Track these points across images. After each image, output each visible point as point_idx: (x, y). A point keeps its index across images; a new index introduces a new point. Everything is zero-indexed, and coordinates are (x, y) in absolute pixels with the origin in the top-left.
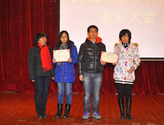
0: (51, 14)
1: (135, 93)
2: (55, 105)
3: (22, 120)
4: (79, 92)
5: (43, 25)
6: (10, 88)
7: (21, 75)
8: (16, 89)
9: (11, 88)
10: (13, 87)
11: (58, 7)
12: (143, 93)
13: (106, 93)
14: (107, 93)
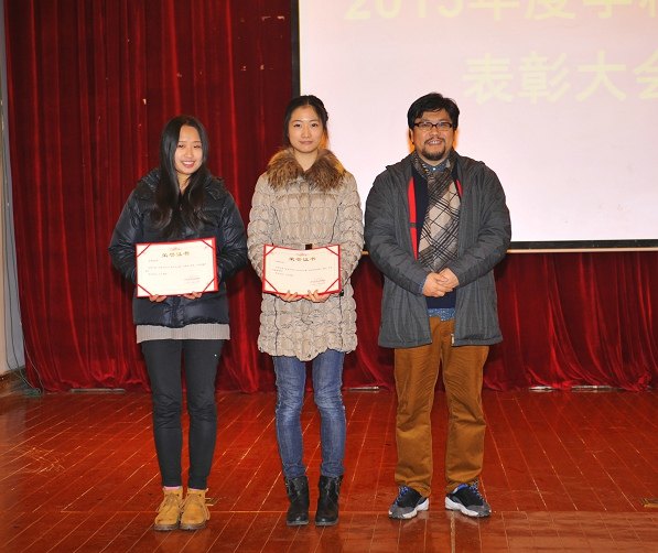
0: (262, 68)
1: (609, 384)
4: (384, 384)
5: (233, 115)
6: (100, 373)
8: (128, 379)
9: (104, 372)
10: (114, 368)
11: (293, 40)
12: (641, 381)
13: (494, 387)
14: (499, 387)
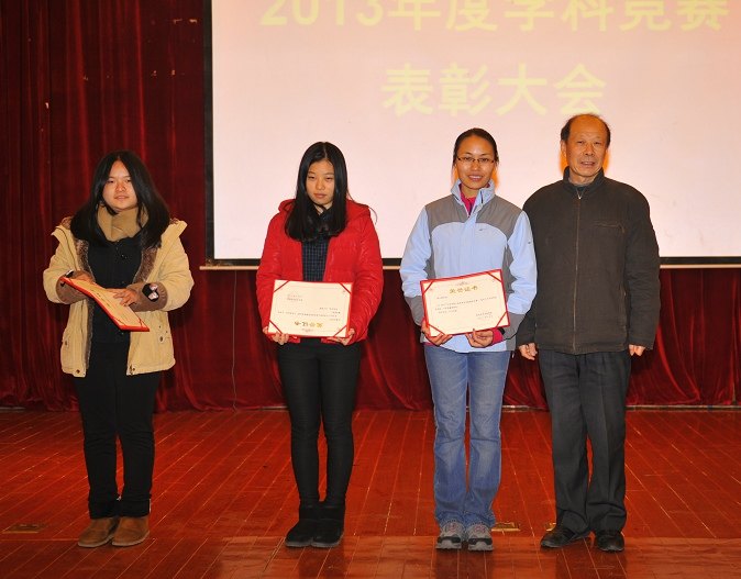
1: (526, 404)
2: (181, 461)
3: (21, 529)
7: (49, 335)
8: (28, 397)
10: (14, 387)
11: (205, 45)
13: (408, 406)
14: (414, 406)
